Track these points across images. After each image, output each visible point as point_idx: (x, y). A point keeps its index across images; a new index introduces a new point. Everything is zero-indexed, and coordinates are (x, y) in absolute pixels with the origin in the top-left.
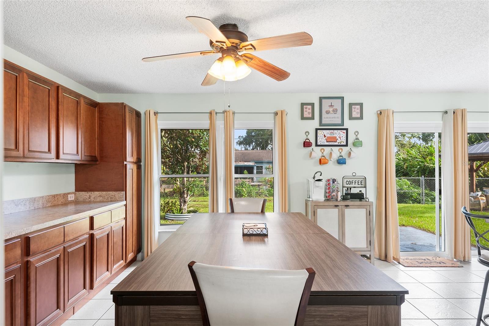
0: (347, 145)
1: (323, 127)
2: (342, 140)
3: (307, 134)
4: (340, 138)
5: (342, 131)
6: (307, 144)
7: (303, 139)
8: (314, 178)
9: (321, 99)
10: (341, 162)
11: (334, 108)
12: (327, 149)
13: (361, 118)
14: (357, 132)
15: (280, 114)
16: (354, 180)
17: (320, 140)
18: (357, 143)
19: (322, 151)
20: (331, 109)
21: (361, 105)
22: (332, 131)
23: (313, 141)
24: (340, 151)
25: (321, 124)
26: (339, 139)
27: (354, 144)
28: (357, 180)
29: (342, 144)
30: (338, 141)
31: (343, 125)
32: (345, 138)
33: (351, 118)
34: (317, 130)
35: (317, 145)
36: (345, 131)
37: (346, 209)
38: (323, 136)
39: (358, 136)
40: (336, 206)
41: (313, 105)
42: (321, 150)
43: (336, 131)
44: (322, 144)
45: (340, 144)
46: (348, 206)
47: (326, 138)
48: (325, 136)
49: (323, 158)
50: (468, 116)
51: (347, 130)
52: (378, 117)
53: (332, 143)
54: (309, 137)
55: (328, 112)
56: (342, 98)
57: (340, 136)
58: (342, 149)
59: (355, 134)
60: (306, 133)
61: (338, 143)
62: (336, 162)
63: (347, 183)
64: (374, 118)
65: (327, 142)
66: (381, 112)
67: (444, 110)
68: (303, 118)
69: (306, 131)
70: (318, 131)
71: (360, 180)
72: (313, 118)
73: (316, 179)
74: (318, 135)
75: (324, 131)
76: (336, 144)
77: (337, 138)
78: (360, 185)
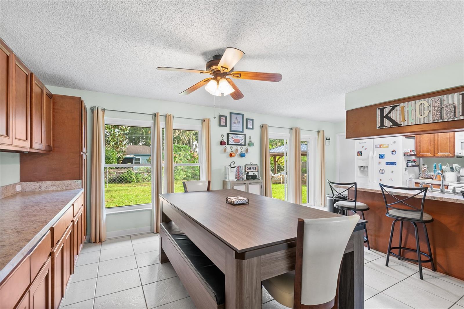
0: (245, 145)
1: (232, 132)
2: (242, 141)
4: (241, 140)
5: (243, 136)
6: (222, 143)
7: (220, 140)
8: (230, 166)
9: (231, 114)
10: (242, 155)
11: (238, 120)
12: (234, 147)
13: (253, 128)
14: (250, 137)
15: (206, 121)
16: (252, 167)
17: (230, 141)
18: (251, 144)
20: (236, 121)
21: (253, 120)
22: (237, 135)
23: (226, 141)
25: (231, 130)
26: (241, 141)
27: (249, 145)
28: (253, 167)
29: (242, 144)
30: (240, 142)
31: (243, 132)
32: (244, 141)
33: (247, 128)
34: (228, 134)
35: (228, 144)
36: (244, 136)
37: (249, 185)
38: (232, 138)
39: (251, 140)
40: (245, 184)
41: (226, 117)
42: (231, 147)
43: (239, 135)
44: (231, 143)
45: (241, 144)
46: (251, 183)
47: (233, 140)
48: (233, 139)
49: (232, 152)
50: (301, 132)
51: (245, 135)
52: (261, 129)
53: (236, 143)
54: (224, 138)
55: (235, 123)
56: (243, 115)
57: (241, 138)
58: (242, 147)
59: (249, 138)
60: (222, 135)
61: (240, 143)
62: (239, 155)
63: (248, 169)
64: (259, 129)
65: (234, 142)
66: (263, 126)
67: (291, 128)
68: (220, 125)
70: (229, 135)
71: (255, 167)
72: (226, 126)
73: (231, 167)
74: (229, 137)
75: (233, 135)
76: (239, 144)
77: (240, 140)
78: (255, 170)
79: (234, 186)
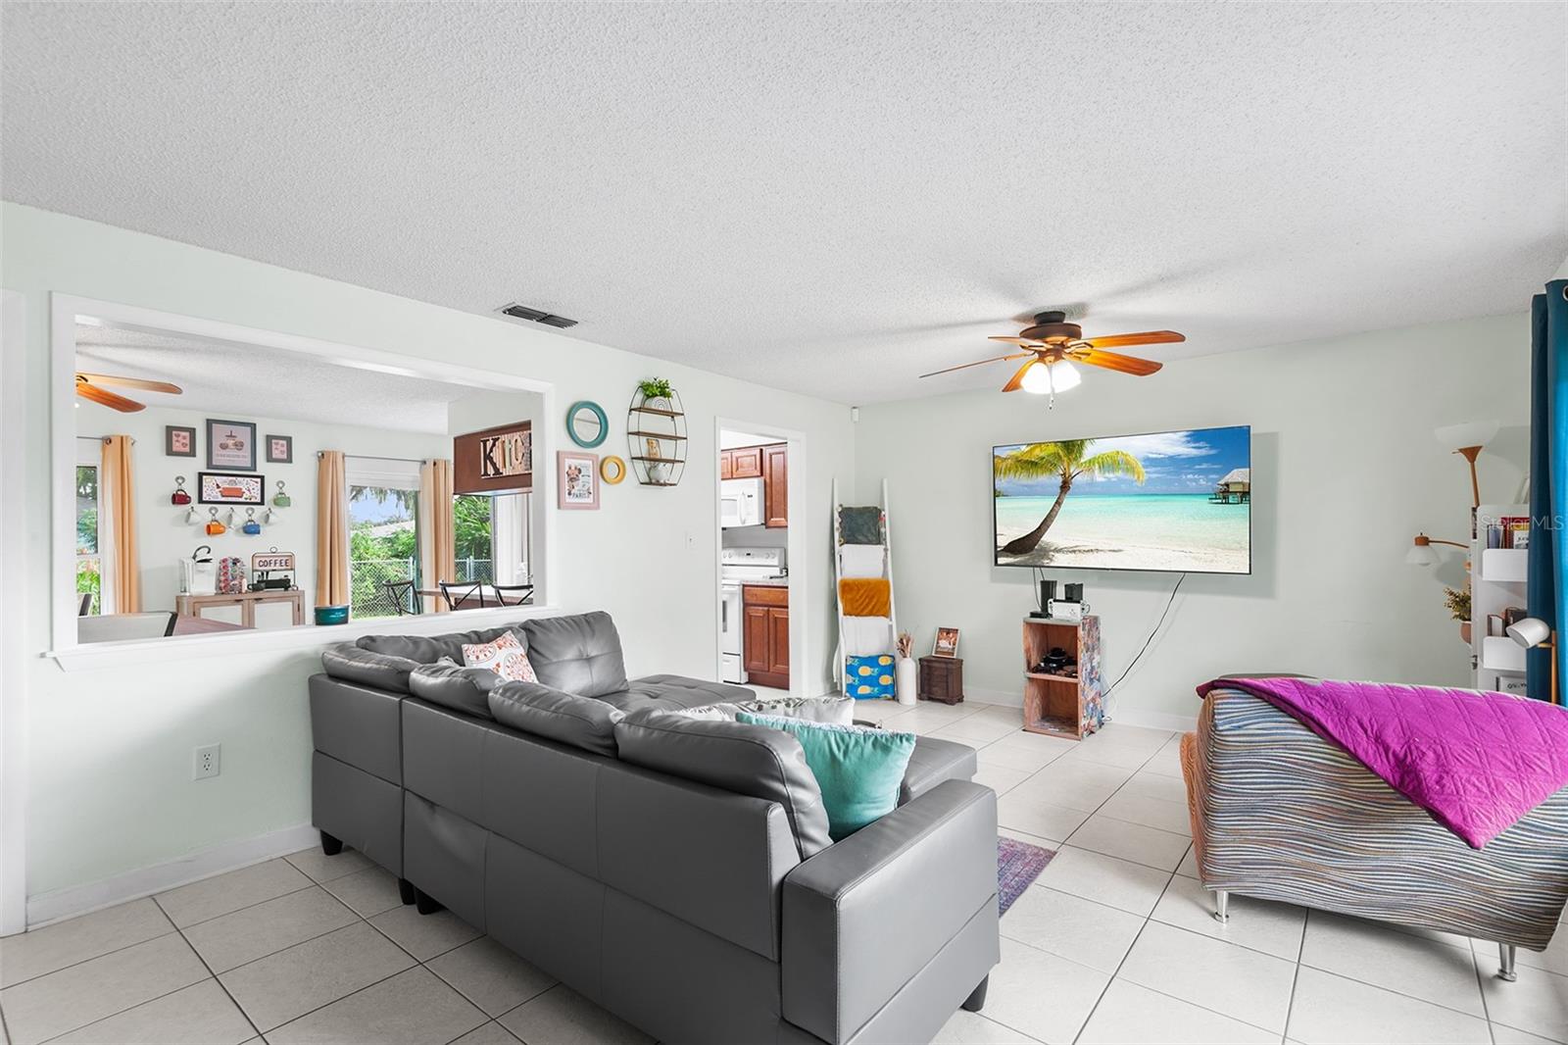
0: (262, 503)
1: (213, 469)
2: (253, 494)
3: (180, 481)
4: (249, 490)
5: (253, 479)
6: (179, 499)
7: (173, 488)
8: (194, 557)
9: (210, 423)
10: (251, 529)
11: (237, 439)
12: (223, 510)
13: (289, 460)
14: (282, 482)
15: (116, 442)
16: (275, 559)
17: (209, 492)
18: (282, 501)
19: (213, 512)
20: (231, 442)
21: (289, 440)
22: (234, 478)
23: (193, 493)
24: (250, 512)
25: (209, 465)
26: (247, 492)
27: (276, 502)
28: (279, 559)
29: (253, 500)
30: (245, 496)
31: (255, 470)
32: (259, 492)
33: (270, 459)
34: (201, 475)
35: (201, 501)
36: (259, 480)
37: (256, 606)
38: (215, 486)
39: (284, 490)
40: (238, 601)
41: (192, 431)
42: (210, 510)
43: (239, 479)
44: (212, 499)
45: (248, 501)
46: (261, 599)
47: (220, 489)
48: (218, 487)
49: (214, 523)
51: (262, 478)
52: (319, 461)
53: (232, 497)
54: (184, 486)
55: (224, 447)
56: (253, 426)
57: (250, 488)
58: (253, 510)
59: (277, 485)
60: (178, 478)
61: (246, 499)
62: (241, 531)
63: (262, 563)
64: (313, 462)
65: (223, 496)
66: (323, 455)
67: (422, 459)
68: (170, 452)
69: (178, 475)
70: (204, 477)
71: (285, 559)
72: (192, 453)
73: (198, 559)
74: (204, 484)
75: (216, 478)
76: (240, 500)
77: (244, 490)
78: (285, 567)
79: (202, 609)
